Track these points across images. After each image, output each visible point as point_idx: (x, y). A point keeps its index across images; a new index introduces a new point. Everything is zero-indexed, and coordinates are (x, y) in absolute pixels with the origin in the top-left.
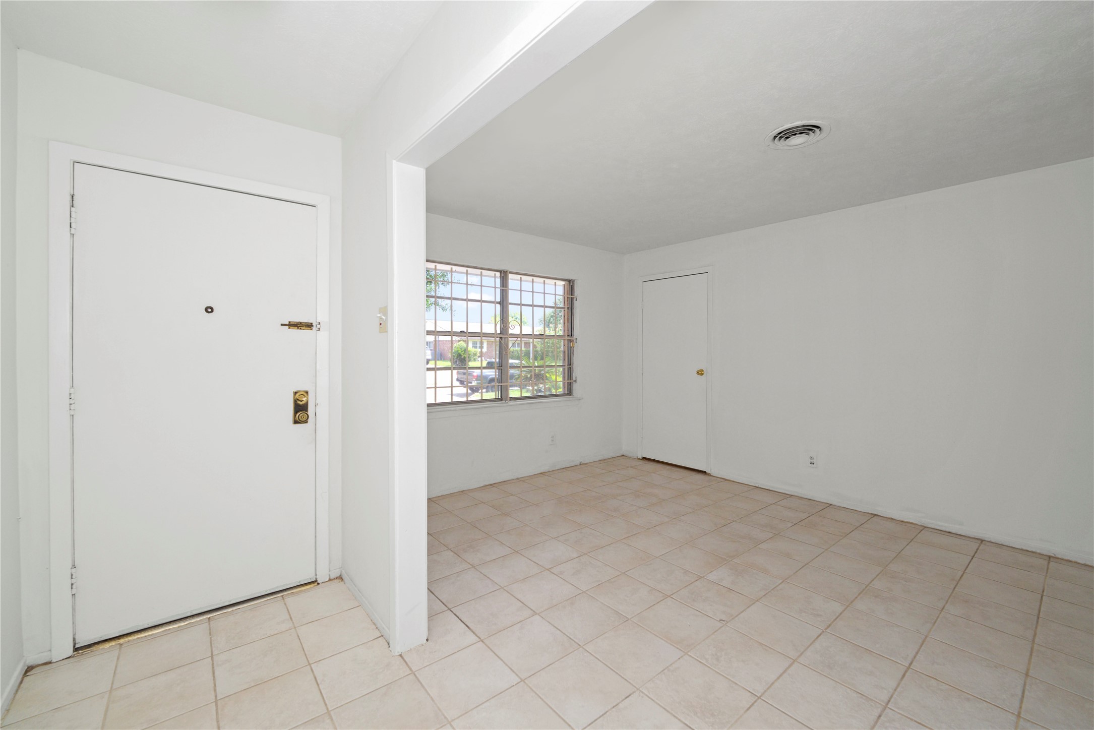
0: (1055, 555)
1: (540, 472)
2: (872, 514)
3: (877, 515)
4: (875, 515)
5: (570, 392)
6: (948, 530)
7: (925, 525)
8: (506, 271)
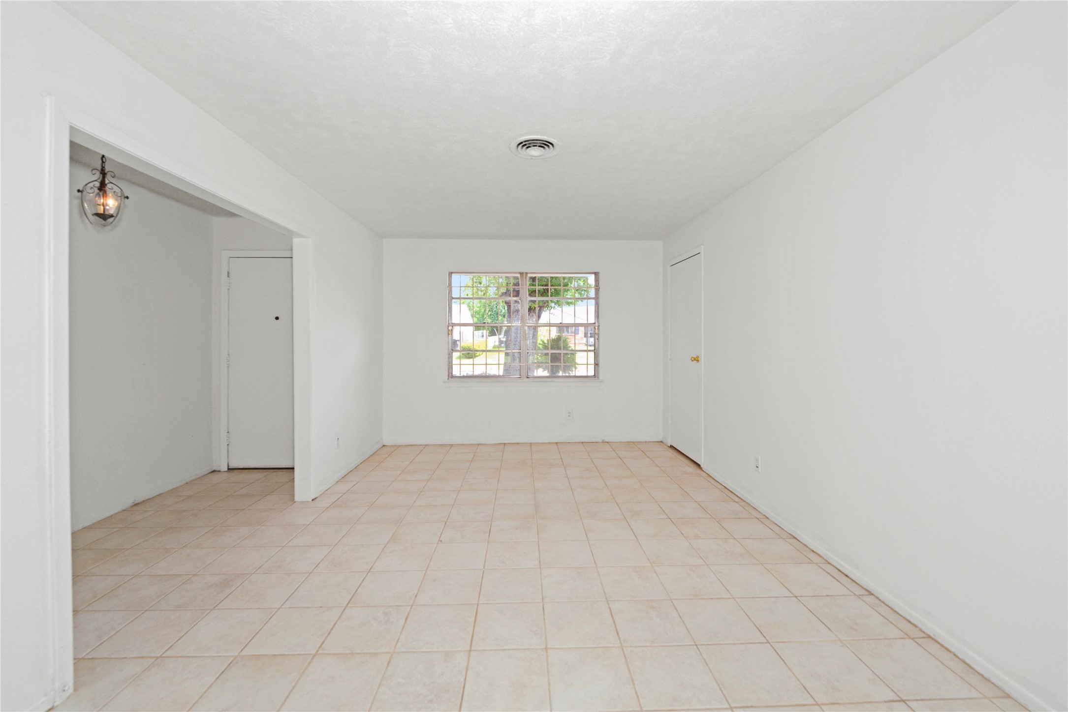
1: (555, 442)
4: (794, 538)
5: (595, 375)
7: (829, 561)
8: (523, 273)
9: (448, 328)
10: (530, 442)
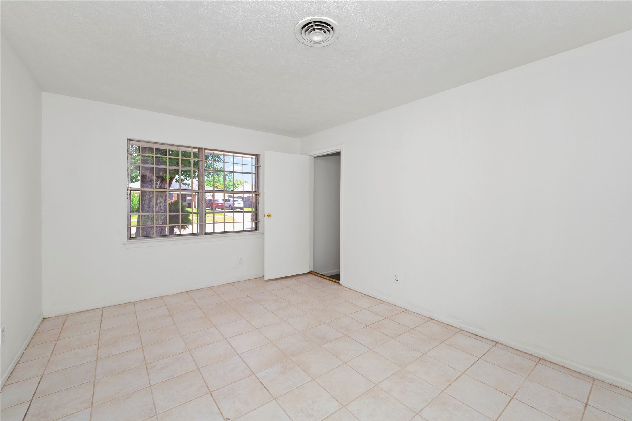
0: (544, 357)
1: (229, 283)
2: (430, 318)
3: (433, 319)
4: (432, 319)
5: (256, 229)
6: (476, 333)
7: (462, 329)
8: (202, 148)
9: (127, 192)
10: (209, 286)
